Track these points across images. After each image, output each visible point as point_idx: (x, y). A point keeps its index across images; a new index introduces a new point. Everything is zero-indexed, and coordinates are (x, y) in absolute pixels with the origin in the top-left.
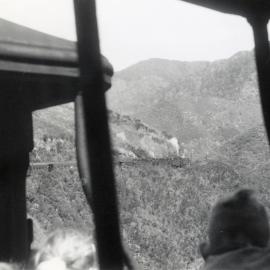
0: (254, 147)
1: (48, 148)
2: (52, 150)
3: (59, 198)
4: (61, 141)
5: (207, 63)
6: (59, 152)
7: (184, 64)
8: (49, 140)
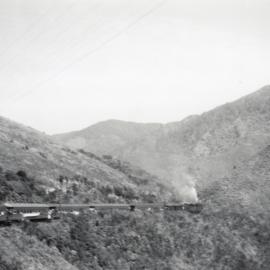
0: (218, 200)
1: (65, 190)
2: (68, 192)
3: (96, 244)
4: (76, 183)
5: (161, 125)
6: (75, 194)
7: (139, 125)
8: (65, 181)
